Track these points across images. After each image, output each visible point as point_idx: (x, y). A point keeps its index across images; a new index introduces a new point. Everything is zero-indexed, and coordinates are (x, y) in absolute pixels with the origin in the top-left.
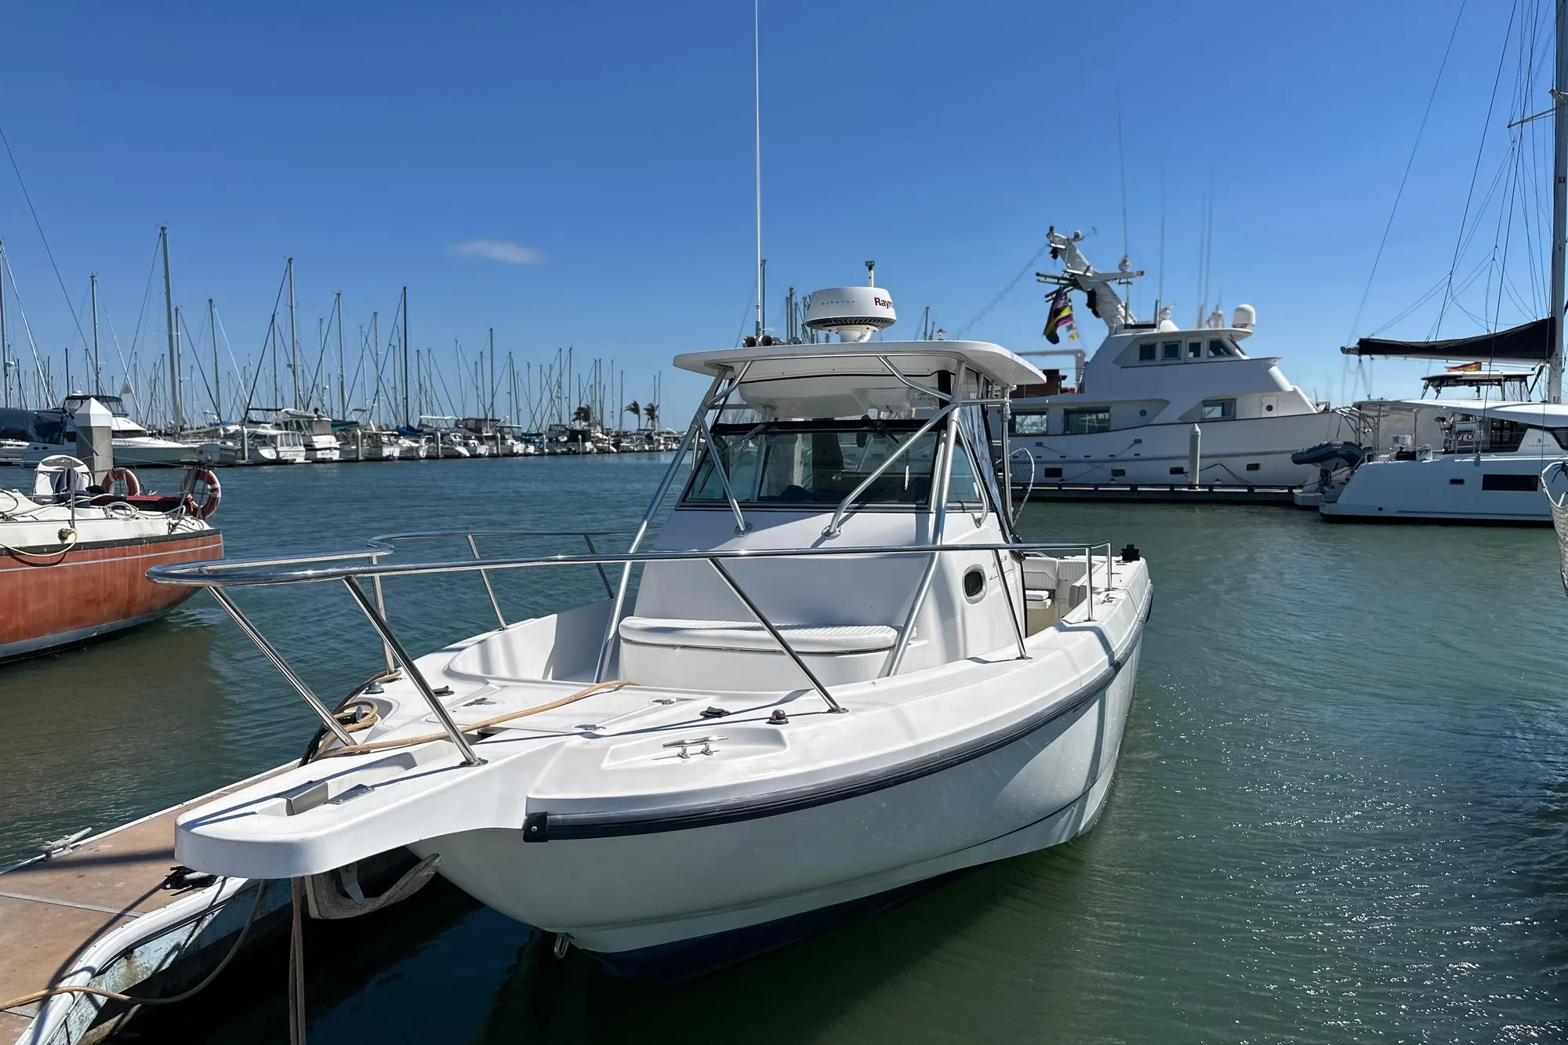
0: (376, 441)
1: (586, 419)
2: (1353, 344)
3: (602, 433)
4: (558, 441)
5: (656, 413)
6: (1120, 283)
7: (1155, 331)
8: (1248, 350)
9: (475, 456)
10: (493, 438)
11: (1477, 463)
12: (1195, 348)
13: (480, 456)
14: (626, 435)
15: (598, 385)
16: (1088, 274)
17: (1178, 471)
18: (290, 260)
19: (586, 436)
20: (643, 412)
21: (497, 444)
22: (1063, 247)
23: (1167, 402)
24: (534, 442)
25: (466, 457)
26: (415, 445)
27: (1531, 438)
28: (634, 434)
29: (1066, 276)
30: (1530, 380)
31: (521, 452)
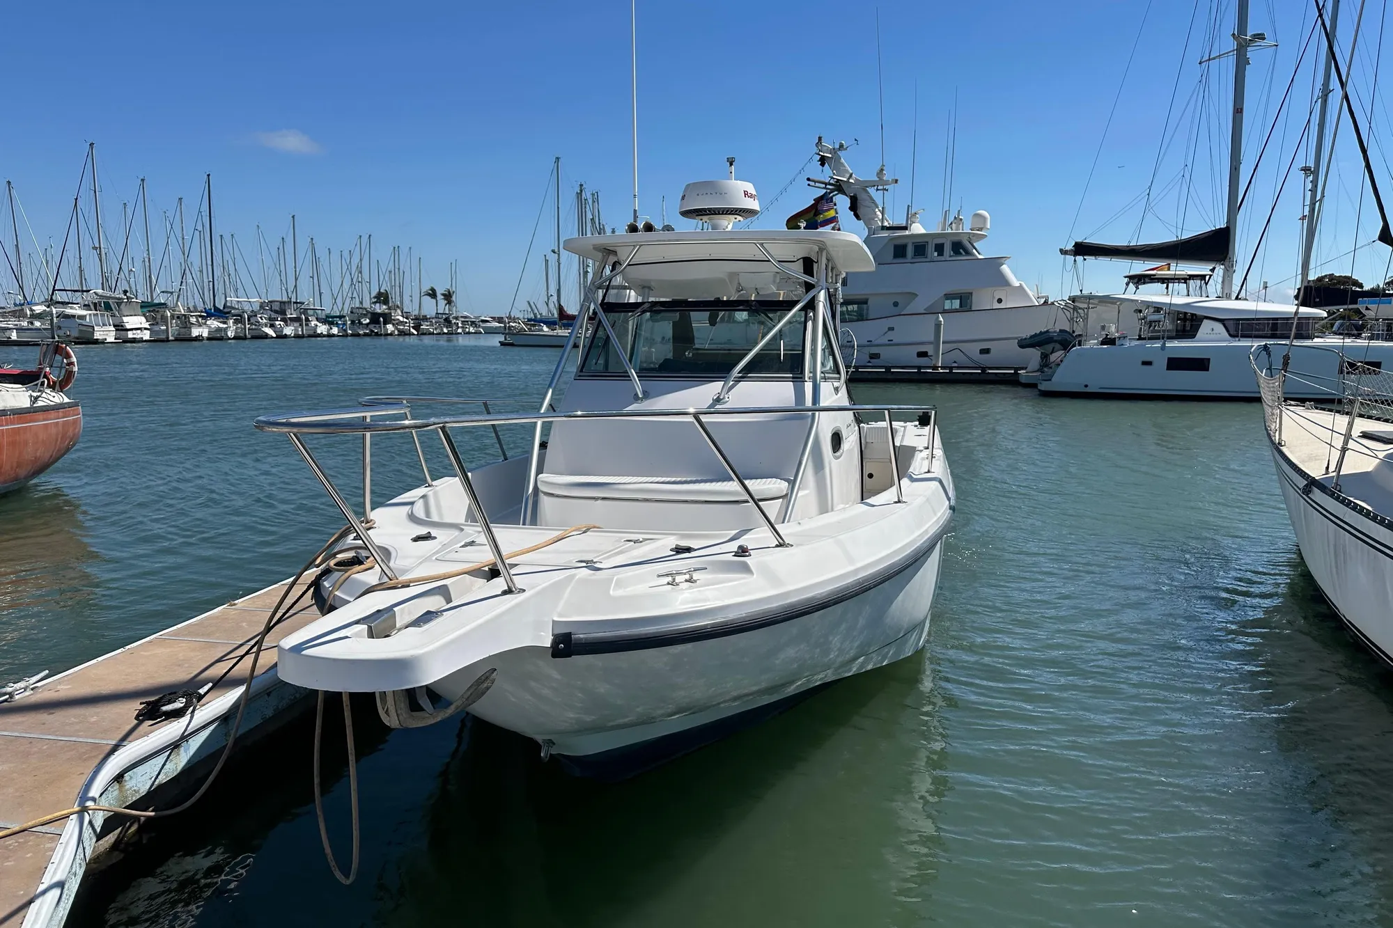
0: (184, 321)
1: (386, 302)
2: (1070, 247)
3: (403, 316)
4: (360, 323)
5: (454, 298)
6: (877, 190)
7: (907, 233)
8: (983, 250)
9: (281, 336)
10: (298, 319)
11: (1163, 348)
12: (940, 248)
13: (286, 336)
14: (425, 319)
15: (397, 270)
16: (851, 181)
17: (923, 354)
18: (92, 145)
19: (387, 319)
20: (440, 297)
21: (301, 325)
22: (830, 156)
23: (916, 295)
24: (337, 323)
25: (272, 337)
26: (223, 326)
27: (1206, 326)
28: (433, 318)
29: (832, 181)
30: (1207, 278)
31: (325, 333)
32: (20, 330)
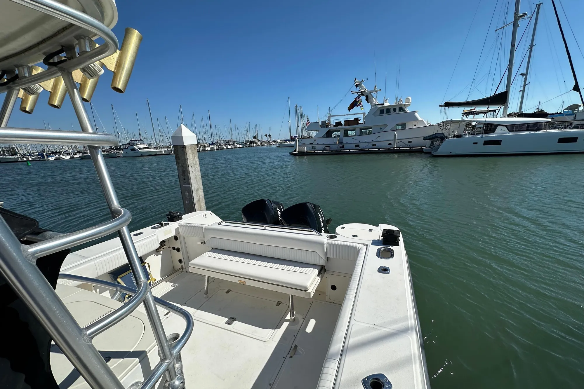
2: (443, 104)
3: (258, 141)
4: (247, 144)
5: (271, 136)
6: (374, 93)
7: (384, 105)
8: (408, 110)
9: (228, 148)
10: (232, 144)
11: (482, 137)
12: (395, 110)
14: (263, 141)
15: (257, 131)
16: (365, 91)
17: (390, 144)
18: (181, 105)
19: (254, 142)
20: (268, 136)
22: (359, 84)
23: (388, 125)
24: (242, 144)
25: (226, 149)
26: (213, 147)
27: (499, 129)
28: (265, 141)
29: (360, 92)
30: (497, 111)
31: (238, 147)
32: (165, 151)
